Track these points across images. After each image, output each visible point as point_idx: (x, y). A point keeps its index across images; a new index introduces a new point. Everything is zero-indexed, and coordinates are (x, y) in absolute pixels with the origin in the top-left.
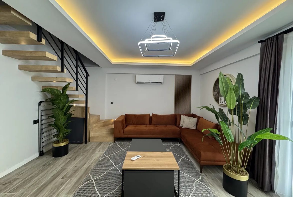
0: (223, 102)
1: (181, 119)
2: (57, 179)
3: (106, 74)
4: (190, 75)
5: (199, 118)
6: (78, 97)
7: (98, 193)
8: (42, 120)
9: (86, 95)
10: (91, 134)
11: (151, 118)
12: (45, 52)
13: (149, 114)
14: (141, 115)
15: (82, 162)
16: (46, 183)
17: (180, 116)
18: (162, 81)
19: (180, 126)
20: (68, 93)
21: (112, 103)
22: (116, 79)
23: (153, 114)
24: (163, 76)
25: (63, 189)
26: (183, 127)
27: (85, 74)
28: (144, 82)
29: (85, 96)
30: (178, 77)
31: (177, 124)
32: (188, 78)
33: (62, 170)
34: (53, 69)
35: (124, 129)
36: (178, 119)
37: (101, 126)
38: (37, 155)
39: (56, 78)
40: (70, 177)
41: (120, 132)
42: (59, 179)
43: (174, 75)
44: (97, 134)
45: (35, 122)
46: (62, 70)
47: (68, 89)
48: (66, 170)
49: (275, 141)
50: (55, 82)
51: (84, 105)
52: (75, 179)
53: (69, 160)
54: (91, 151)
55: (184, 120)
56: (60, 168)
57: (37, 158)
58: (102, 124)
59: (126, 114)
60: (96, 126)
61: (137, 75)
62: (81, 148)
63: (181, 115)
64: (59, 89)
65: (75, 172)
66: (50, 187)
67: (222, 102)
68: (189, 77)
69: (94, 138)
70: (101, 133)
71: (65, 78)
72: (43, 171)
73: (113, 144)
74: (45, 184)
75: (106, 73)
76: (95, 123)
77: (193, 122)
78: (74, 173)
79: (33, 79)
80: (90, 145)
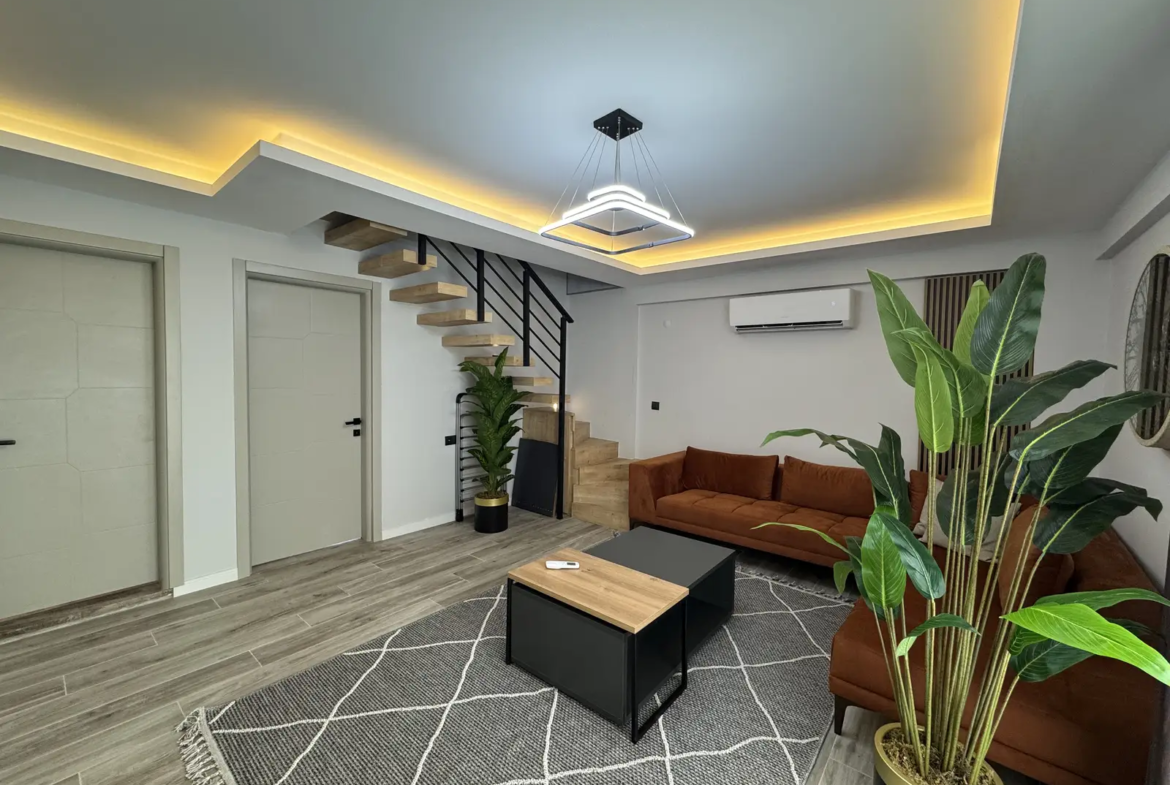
2: (449, 571)
3: (640, 308)
6: (532, 384)
7: (484, 626)
8: (461, 438)
9: (562, 378)
10: (575, 496)
11: (779, 474)
12: (437, 284)
13: (776, 458)
14: (740, 456)
15: (514, 556)
16: (428, 571)
18: (844, 316)
20: (506, 371)
21: (655, 406)
22: (668, 323)
23: (788, 458)
25: (442, 592)
27: (558, 316)
28: (761, 326)
29: (558, 380)
33: (469, 559)
35: (656, 497)
37: (609, 478)
38: (452, 517)
40: (468, 577)
41: (644, 502)
42: (450, 574)
43: (923, 280)
44: (593, 498)
45: (450, 441)
46: (481, 317)
47: (507, 362)
48: (474, 561)
50: (496, 345)
51: (556, 407)
52: (471, 584)
53: (495, 544)
54: (553, 539)
56: (469, 554)
57: (450, 524)
59: (689, 448)
60: (591, 475)
61: (732, 301)
62: (538, 527)
64: (484, 363)
65: (485, 570)
66: (426, 580)
69: (580, 506)
70: (603, 498)
71: (489, 336)
72: (442, 548)
74: (424, 572)
75: (638, 305)
76: (589, 464)
78: (482, 572)
79: (446, 342)
80: (565, 526)
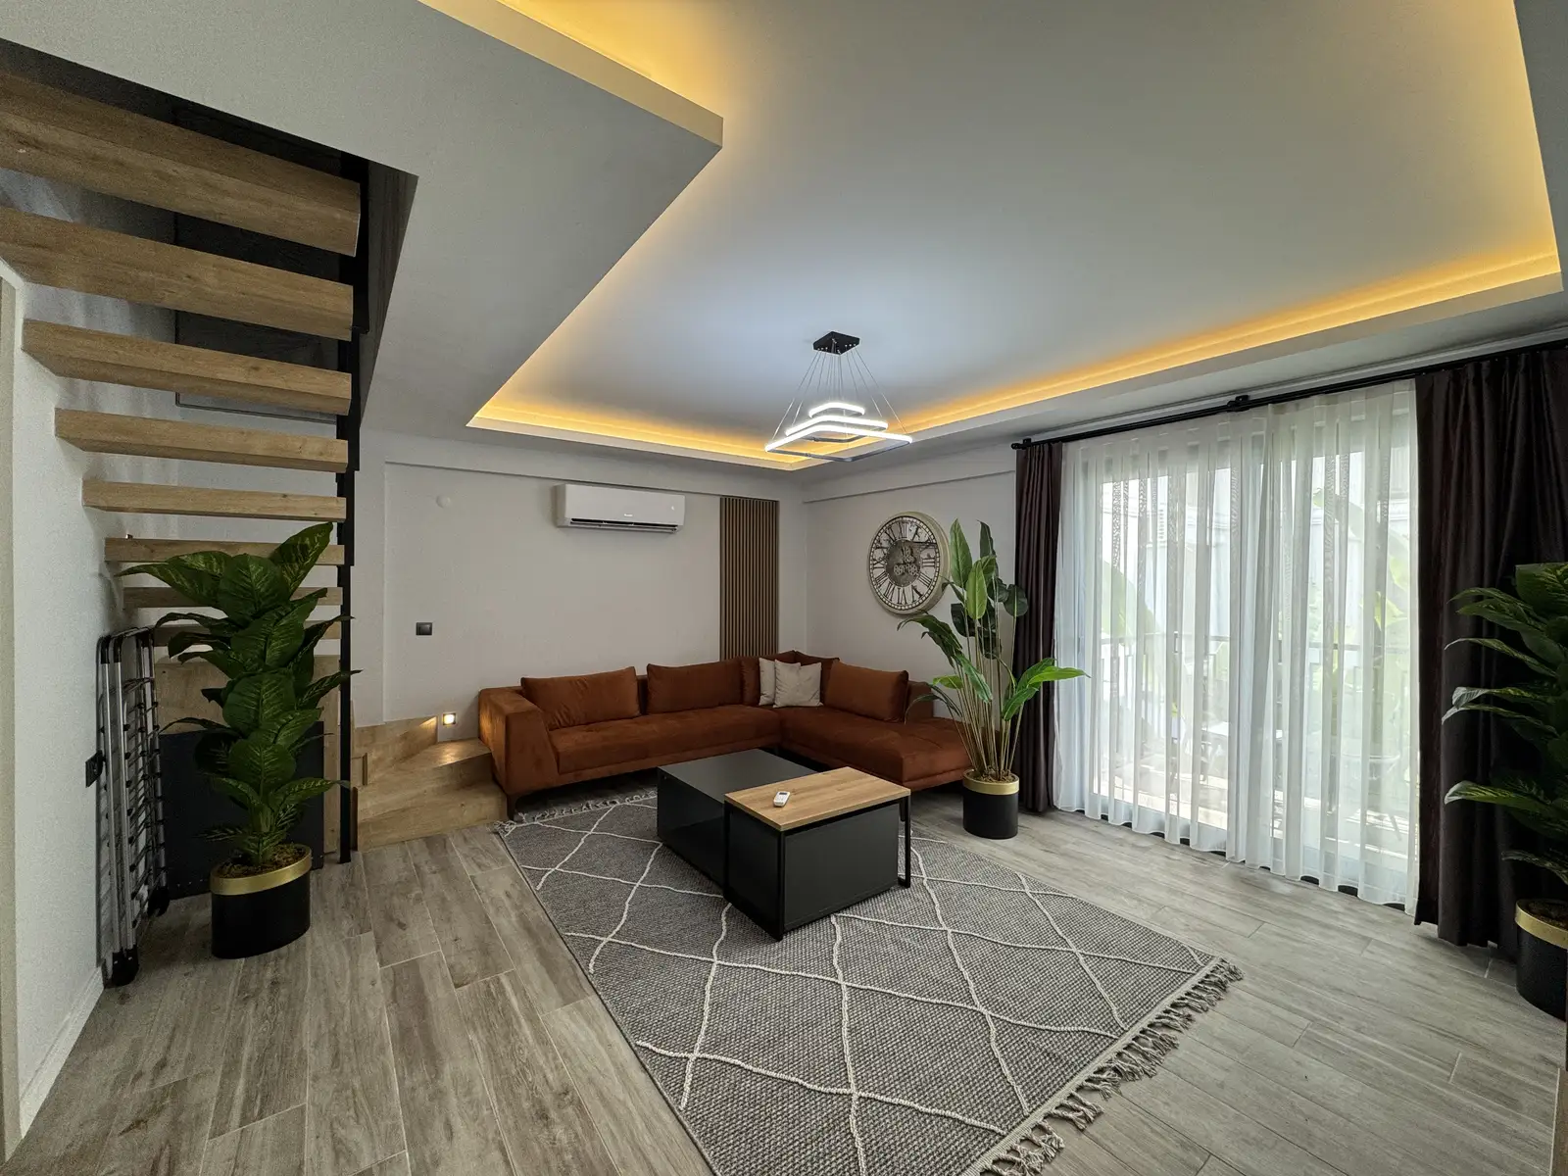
0: (909, 602)
1: (762, 673)
3: (386, 466)
4: (773, 501)
5: (827, 664)
10: (360, 807)
11: (643, 685)
13: (632, 669)
17: (757, 665)
18: (678, 521)
19: (763, 700)
21: (424, 629)
22: (448, 501)
23: (650, 668)
24: (681, 498)
26: (779, 703)
28: (601, 522)
30: (731, 508)
31: (748, 695)
32: (768, 511)
34: (321, 454)
36: (749, 679)
39: (285, 496)
40: (492, 967)
43: (718, 499)
44: (393, 800)
49: (1053, 682)
55: (776, 678)
56: (376, 969)
58: (398, 749)
60: (379, 762)
61: (570, 488)
63: (761, 659)
67: (903, 602)
68: (773, 507)
69: (377, 822)
70: (414, 792)
73: (514, 827)
75: (387, 463)
77: (810, 679)
78: (486, 955)
80: (388, 862)
